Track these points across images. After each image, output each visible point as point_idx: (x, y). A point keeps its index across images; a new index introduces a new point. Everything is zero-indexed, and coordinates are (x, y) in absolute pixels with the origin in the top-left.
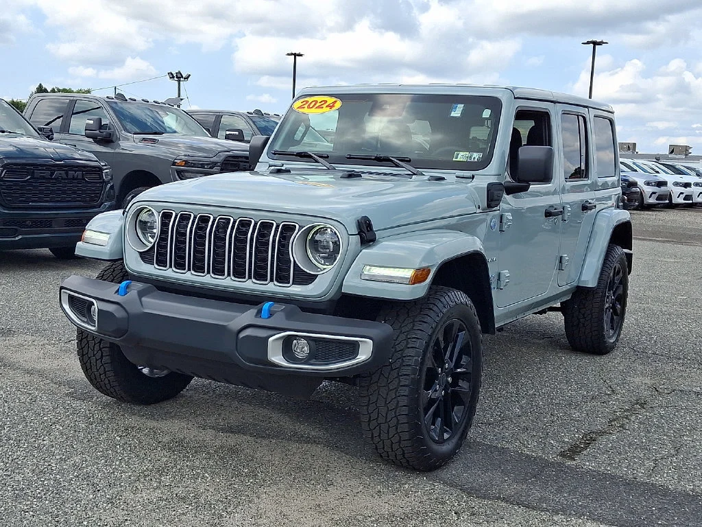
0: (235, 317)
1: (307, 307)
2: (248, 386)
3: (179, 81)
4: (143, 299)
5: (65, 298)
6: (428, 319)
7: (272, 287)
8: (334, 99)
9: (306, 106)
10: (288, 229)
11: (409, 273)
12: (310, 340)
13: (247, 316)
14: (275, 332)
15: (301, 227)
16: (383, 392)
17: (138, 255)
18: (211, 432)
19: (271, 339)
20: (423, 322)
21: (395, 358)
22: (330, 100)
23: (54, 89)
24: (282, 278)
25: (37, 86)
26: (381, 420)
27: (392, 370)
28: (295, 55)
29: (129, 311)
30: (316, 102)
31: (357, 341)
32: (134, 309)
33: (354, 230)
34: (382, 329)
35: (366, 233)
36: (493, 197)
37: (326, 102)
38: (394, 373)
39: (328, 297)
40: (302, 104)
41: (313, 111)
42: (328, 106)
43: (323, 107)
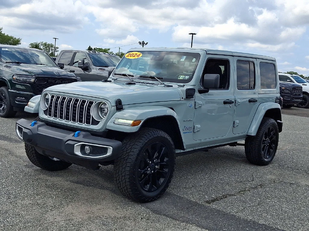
0: (66, 136)
1: (94, 134)
2: (81, 166)
3: (143, 45)
4: (39, 128)
5: (17, 127)
6: (141, 141)
7: (84, 126)
8: (140, 53)
10: (91, 103)
11: (131, 122)
12: (90, 146)
13: (70, 136)
14: (78, 142)
15: (95, 102)
16: (121, 168)
17: (43, 111)
18: (69, 182)
19: (75, 145)
20: (139, 142)
21: (126, 155)
22: (138, 53)
23: (95, 48)
24: (88, 122)
25: (89, 47)
26: (120, 180)
27: (124, 160)
28: (193, 34)
29: (33, 132)
30: (133, 54)
31: (107, 148)
32: (35, 132)
33: (114, 104)
34: (117, 143)
35: (119, 106)
36: (190, 94)
37: (137, 54)
38: (125, 162)
39: (103, 130)
40: (128, 55)
41: (132, 58)
42: (137, 56)
43: (135, 56)
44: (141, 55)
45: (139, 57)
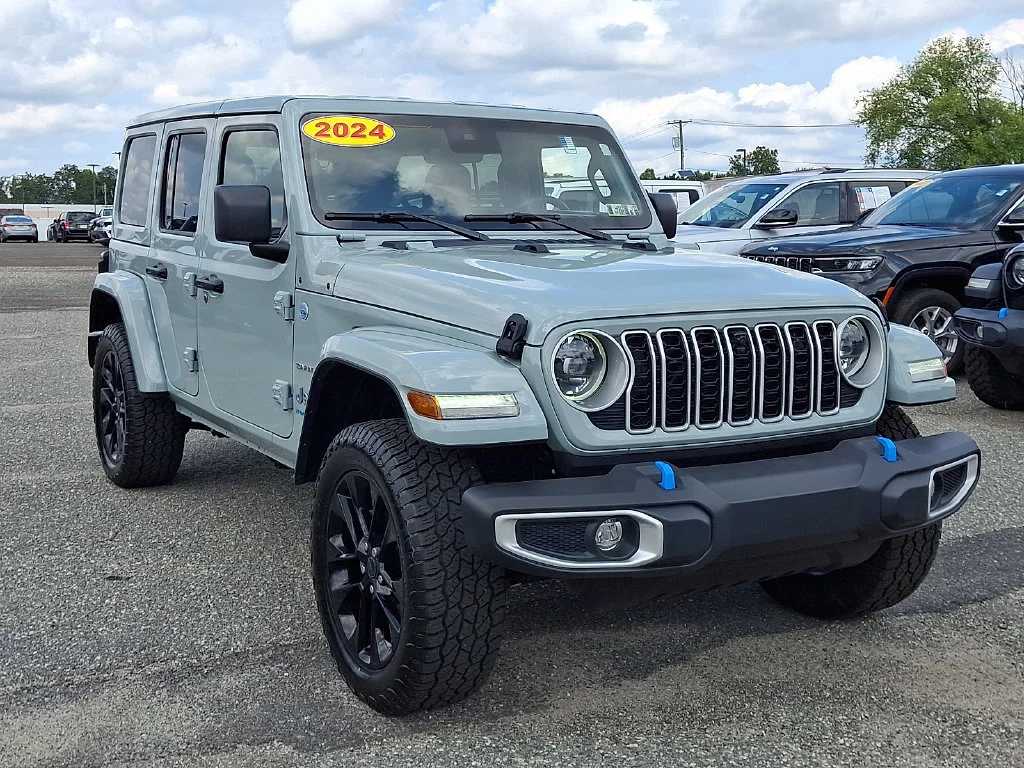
31: (968, 461)
40: (319, 129)
41: (348, 141)
42: (372, 133)
43: (364, 136)
44: (389, 133)
45: (385, 140)
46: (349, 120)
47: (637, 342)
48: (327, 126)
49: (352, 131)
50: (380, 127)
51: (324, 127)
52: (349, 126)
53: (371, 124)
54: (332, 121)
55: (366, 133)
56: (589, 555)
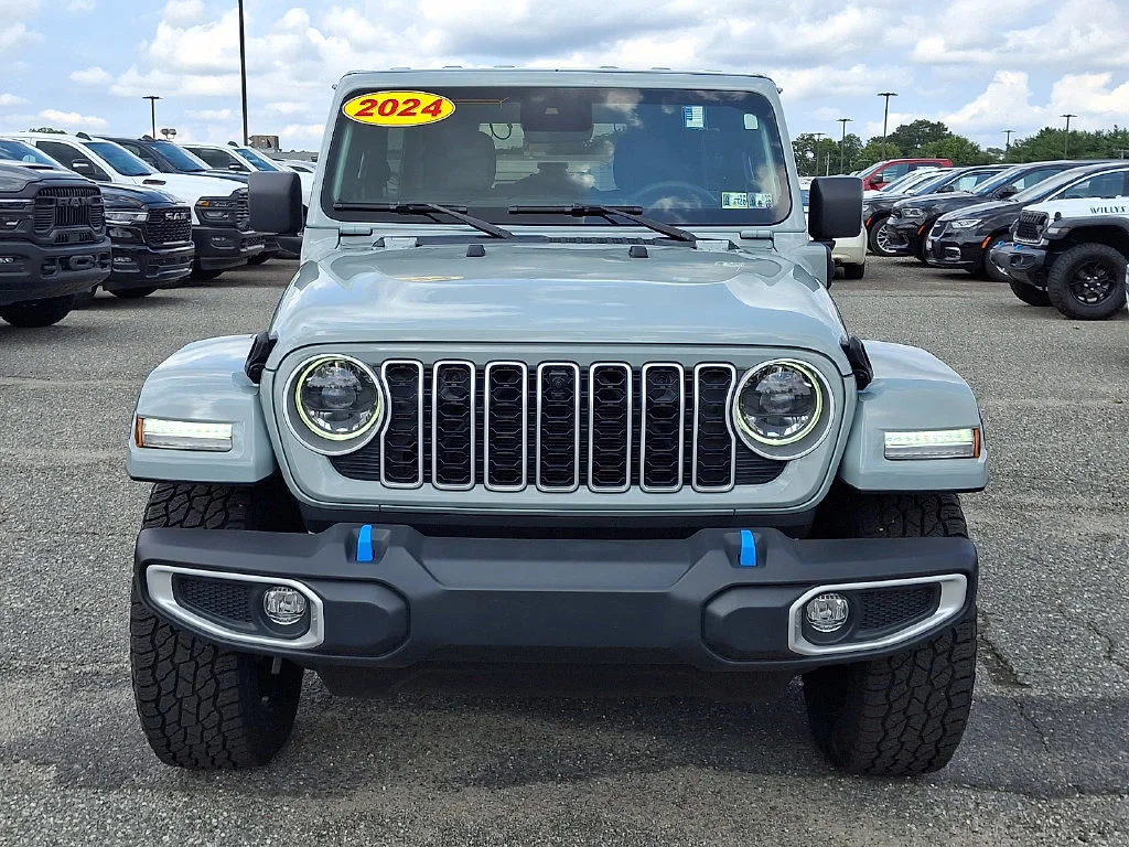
9: (375, 110)
10: (716, 377)
14: (797, 592)
15: (740, 371)
17: (330, 464)
19: (793, 607)
24: (713, 475)
29: (408, 593)
31: (939, 582)
33: (848, 367)
39: (817, 501)
40: (364, 107)
41: (394, 121)
42: (425, 111)
43: (414, 114)
44: (448, 108)
45: (440, 117)
46: (401, 97)
47: (401, 375)
48: (374, 103)
49: (401, 108)
50: (437, 104)
51: (369, 104)
52: (400, 103)
53: (427, 100)
54: (380, 97)
55: (418, 110)
56: (252, 626)
